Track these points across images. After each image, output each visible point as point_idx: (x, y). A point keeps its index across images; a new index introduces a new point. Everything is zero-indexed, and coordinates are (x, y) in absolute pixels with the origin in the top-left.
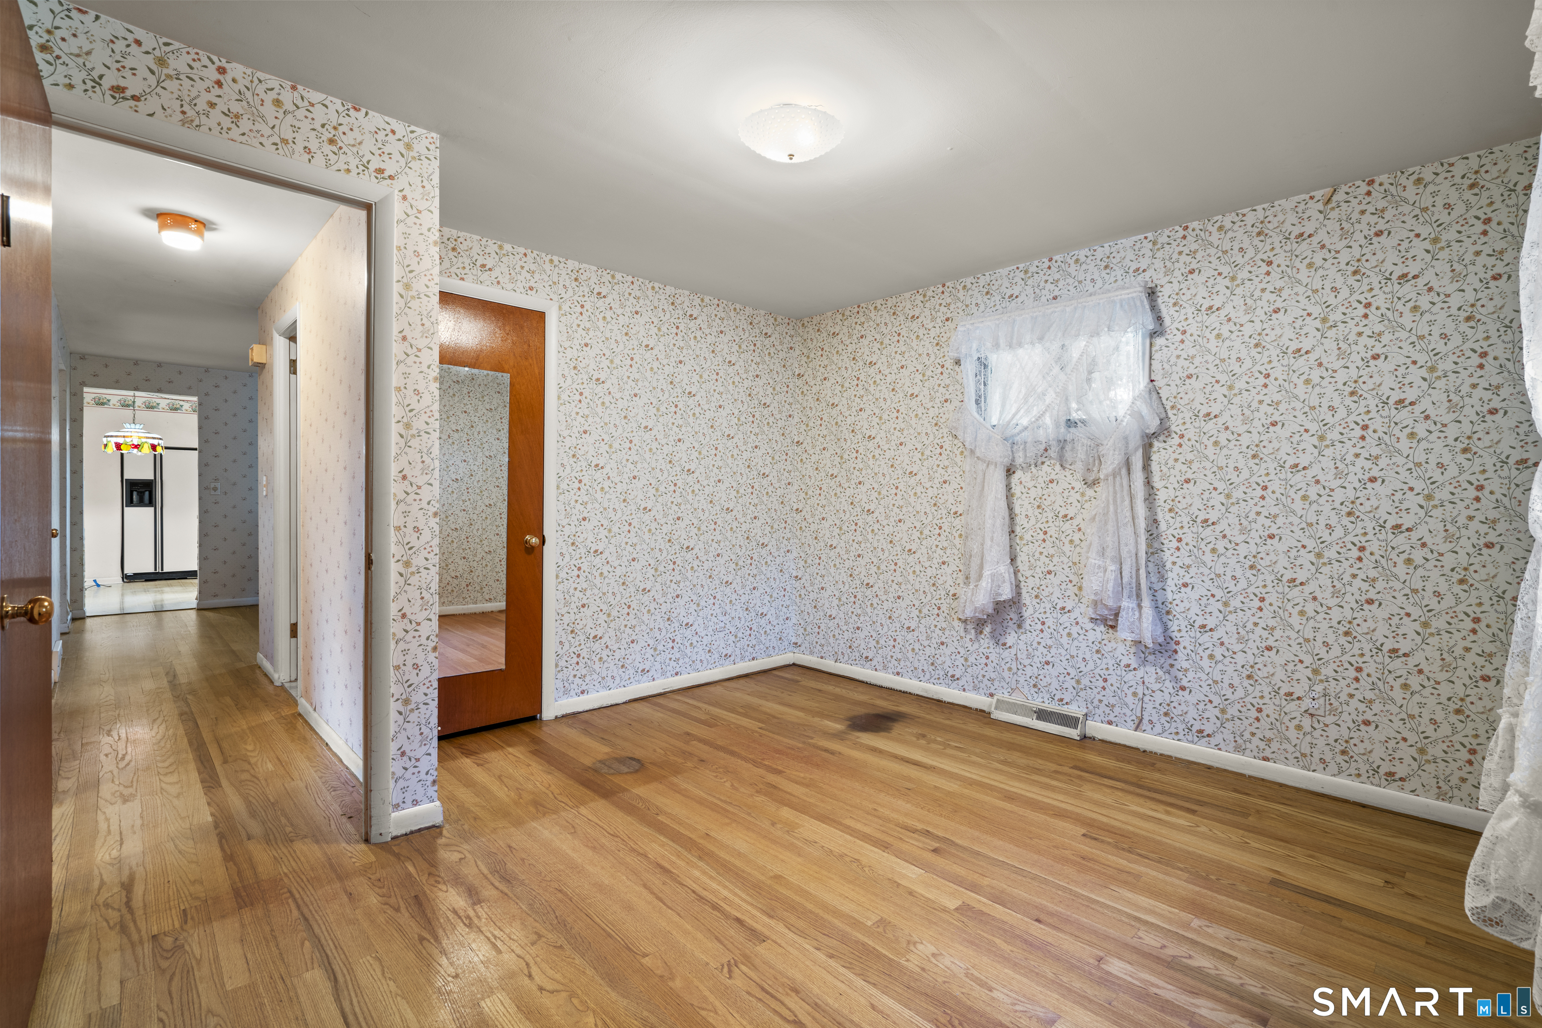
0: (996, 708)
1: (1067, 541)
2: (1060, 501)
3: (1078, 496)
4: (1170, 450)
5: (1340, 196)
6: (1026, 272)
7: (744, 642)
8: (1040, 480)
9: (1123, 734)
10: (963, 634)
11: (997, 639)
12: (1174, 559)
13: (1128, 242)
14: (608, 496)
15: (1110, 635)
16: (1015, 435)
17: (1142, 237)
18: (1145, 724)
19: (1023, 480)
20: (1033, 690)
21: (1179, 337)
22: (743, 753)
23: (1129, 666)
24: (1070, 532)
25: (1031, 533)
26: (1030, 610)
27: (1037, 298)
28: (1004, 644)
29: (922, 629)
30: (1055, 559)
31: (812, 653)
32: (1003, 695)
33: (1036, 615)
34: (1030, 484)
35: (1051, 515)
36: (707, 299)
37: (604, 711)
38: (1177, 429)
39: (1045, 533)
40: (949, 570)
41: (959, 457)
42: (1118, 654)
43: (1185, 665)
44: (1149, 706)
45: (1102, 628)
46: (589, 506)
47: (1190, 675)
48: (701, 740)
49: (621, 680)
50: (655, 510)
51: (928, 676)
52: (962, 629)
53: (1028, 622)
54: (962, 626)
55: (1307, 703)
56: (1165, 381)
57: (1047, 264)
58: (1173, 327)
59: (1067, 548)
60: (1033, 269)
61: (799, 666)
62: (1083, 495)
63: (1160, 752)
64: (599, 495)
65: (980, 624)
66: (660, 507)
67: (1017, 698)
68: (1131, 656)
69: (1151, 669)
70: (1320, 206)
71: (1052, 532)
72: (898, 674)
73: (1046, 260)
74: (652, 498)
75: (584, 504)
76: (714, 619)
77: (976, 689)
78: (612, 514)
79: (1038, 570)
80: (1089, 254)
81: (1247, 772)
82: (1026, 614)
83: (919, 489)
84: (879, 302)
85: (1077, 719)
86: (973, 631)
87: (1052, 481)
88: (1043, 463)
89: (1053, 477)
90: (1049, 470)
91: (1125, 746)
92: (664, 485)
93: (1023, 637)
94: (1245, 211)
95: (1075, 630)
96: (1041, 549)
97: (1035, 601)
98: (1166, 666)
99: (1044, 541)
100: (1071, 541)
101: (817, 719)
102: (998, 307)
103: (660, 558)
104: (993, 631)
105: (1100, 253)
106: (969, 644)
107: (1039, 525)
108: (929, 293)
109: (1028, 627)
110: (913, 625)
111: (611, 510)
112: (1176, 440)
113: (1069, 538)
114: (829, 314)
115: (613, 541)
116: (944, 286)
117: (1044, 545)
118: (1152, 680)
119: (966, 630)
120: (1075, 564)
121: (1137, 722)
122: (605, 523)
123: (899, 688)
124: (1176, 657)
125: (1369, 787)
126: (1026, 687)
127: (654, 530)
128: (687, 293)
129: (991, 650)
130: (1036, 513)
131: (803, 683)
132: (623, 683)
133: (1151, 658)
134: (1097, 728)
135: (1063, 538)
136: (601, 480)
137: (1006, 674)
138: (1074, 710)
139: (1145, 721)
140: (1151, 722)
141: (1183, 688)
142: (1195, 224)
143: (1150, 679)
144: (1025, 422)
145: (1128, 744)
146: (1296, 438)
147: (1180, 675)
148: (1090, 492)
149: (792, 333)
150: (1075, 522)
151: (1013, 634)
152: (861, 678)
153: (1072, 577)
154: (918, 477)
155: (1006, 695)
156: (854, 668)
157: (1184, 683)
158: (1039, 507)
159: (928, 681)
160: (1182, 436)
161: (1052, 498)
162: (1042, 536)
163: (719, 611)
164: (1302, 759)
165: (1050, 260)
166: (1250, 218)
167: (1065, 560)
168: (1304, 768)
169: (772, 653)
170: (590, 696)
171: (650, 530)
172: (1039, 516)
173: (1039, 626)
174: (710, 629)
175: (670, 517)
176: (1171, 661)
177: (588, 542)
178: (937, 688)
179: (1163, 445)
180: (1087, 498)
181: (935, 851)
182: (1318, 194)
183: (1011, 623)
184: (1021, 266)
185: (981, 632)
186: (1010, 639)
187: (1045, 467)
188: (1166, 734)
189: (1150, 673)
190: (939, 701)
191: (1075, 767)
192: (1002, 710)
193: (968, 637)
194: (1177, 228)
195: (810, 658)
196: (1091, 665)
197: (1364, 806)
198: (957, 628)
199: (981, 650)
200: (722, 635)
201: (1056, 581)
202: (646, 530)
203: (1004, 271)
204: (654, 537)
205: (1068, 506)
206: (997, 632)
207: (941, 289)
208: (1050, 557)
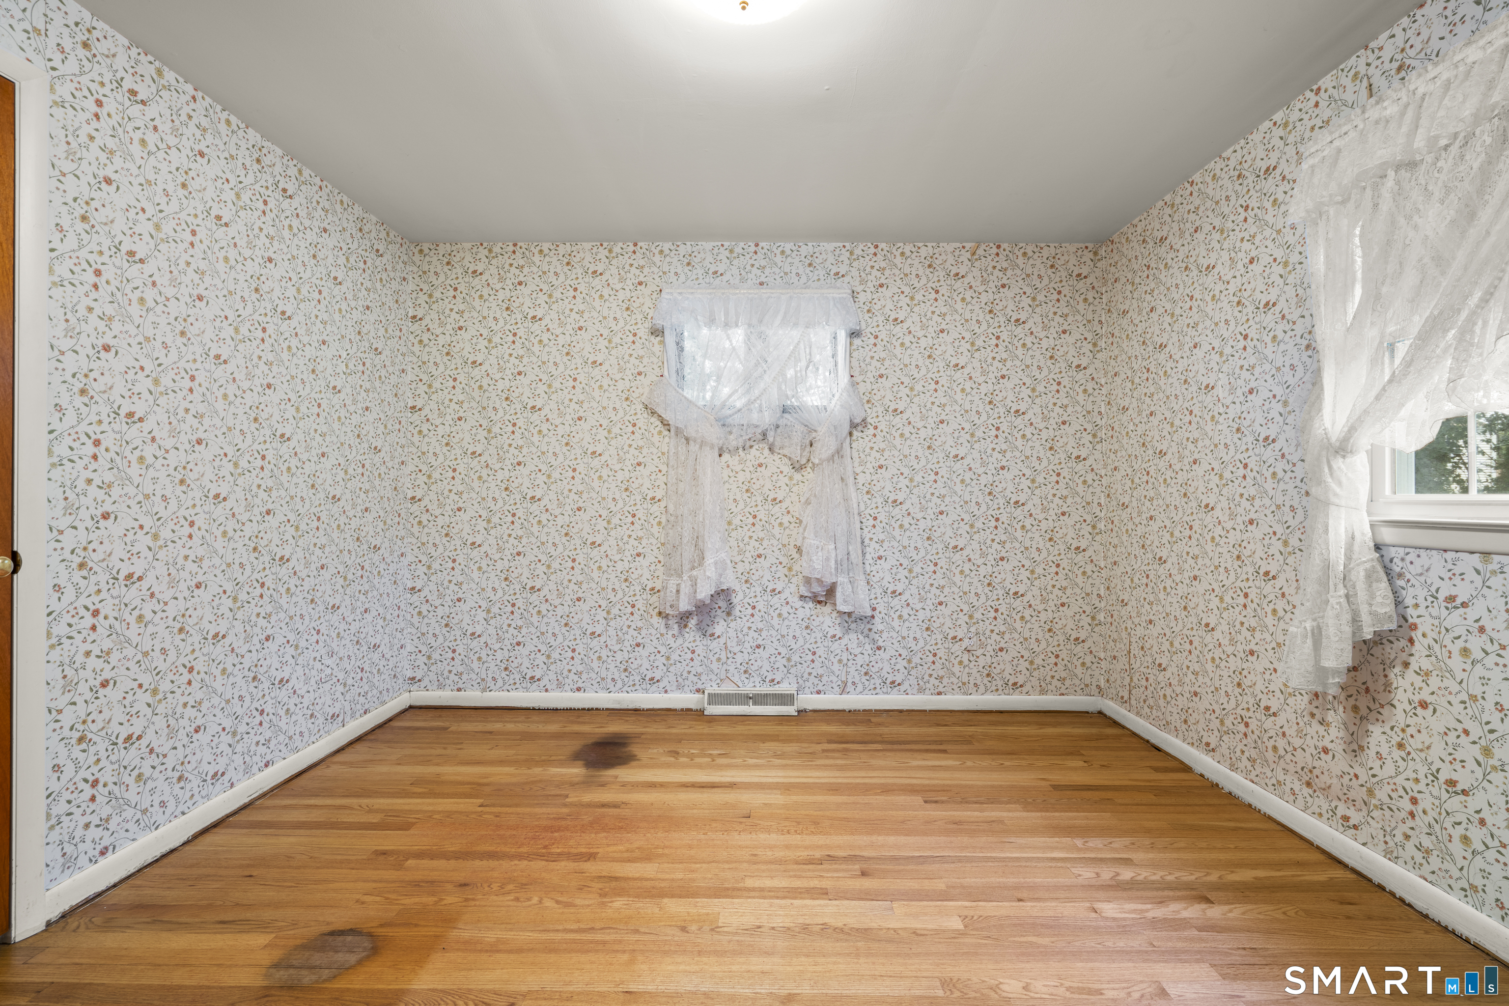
0: (709, 704)
1: (776, 524)
2: (769, 485)
3: (786, 480)
4: (867, 439)
5: (980, 252)
6: (731, 251)
7: (355, 691)
8: (748, 464)
9: (830, 700)
10: (664, 631)
11: (704, 631)
12: (870, 535)
13: (829, 246)
14: (151, 473)
15: (818, 610)
16: (727, 417)
17: (841, 245)
18: (850, 688)
19: (730, 463)
20: (744, 676)
21: (872, 341)
22: (506, 849)
23: (835, 636)
24: (779, 515)
25: (740, 517)
26: (740, 596)
27: (743, 280)
28: (712, 635)
29: (612, 632)
30: (765, 543)
31: (441, 687)
32: (712, 688)
33: (747, 600)
34: (738, 468)
35: (760, 498)
36: (306, 172)
37: (156, 870)
38: (872, 421)
39: (755, 517)
40: (645, 563)
41: (656, 437)
42: (825, 627)
43: (880, 627)
44: (852, 670)
45: (811, 605)
46: (116, 491)
47: (885, 635)
48: (420, 855)
49: (178, 802)
50: (232, 498)
51: (619, 684)
52: (663, 626)
53: (738, 608)
54: (662, 622)
55: (966, 643)
56: (862, 377)
57: (753, 248)
58: (867, 331)
59: (777, 531)
60: (738, 250)
61: (420, 708)
62: (791, 478)
63: (862, 708)
64: (134, 471)
65: (684, 618)
66: (240, 494)
67: (727, 688)
68: (837, 627)
69: (853, 636)
70: (968, 255)
71: (761, 515)
72: (579, 689)
73: (753, 245)
74: (229, 477)
75: (105, 487)
76: (318, 665)
77: (680, 688)
78: (159, 507)
79: (748, 554)
80: (794, 248)
81: (928, 708)
82: (735, 601)
83: (605, 472)
84: (545, 246)
85: (792, 696)
86: (676, 626)
87: (760, 465)
88: (751, 447)
89: (762, 460)
90: (758, 454)
91: (833, 711)
92: (247, 457)
93: (732, 625)
94: (920, 245)
95: (785, 610)
96: (750, 533)
97: (745, 586)
98: (866, 631)
99: (754, 524)
100: (781, 524)
101: (537, 770)
102: (700, 281)
103: (241, 579)
104: (700, 622)
105: (804, 250)
106: (671, 641)
107: (748, 509)
108: (616, 249)
109: (738, 614)
110: (599, 629)
111: (158, 499)
112: (872, 431)
113: (779, 521)
114: (469, 245)
115: (161, 555)
116: (635, 245)
117: (753, 529)
118: (854, 645)
119: (667, 626)
120: (784, 546)
121: (842, 686)
122: (147, 522)
123: (581, 706)
124: (873, 621)
125: (1004, 697)
126: (736, 675)
127: (231, 533)
128: (279, 152)
129: (698, 643)
130: (745, 497)
131: (453, 728)
132: (181, 808)
133: (853, 626)
134: (809, 700)
135: (772, 521)
136: (138, 442)
137: (715, 666)
138: (785, 688)
139: (849, 684)
140: (854, 683)
141: (879, 648)
142: (882, 245)
143: (853, 646)
144: (738, 404)
145: (835, 708)
146: (956, 434)
147: (877, 637)
148: (797, 476)
149: (405, 258)
150: (784, 505)
151: (722, 622)
152: (524, 705)
153: (782, 559)
154: (603, 458)
155: (715, 687)
156: (513, 694)
157: (880, 643)
158: (747, 491)
159: (621, 690)
160: (876, 428)
161: (761, 482)
162: (751, 520)
163: (323, 652)
164: (963, 687)
165: (757, 245)
166: (924, 252)
167: (775, 542)
168: (965, 694)
169: (386, 698)
170: (120, 853)
171: (225, 533)
172: (748, 500)
173: (750, 611)
174: (313, 681)
175: (256, 511)
176: (869, 626)
177: (114, 559)
178: (633, 696)
179: (860, 434)
180: (795, 482)
181: (864, 874)
182: (968, 245)
183: (719, 612)
184: (726, 244)
185: (686, 626)
186: (719, 629)
187: (753, 451)
188: (866, 691)
189: (852, 640)
190: (636, 710)
191: (830, 742)
192: (716, 704)
193: (670, 633)
194: (869, 245)
195: (440, 693)
196: (801, 642)
197: (1001, 712)
198: (656, 625)
199: (686, 644)
200: (327, 686)
201: (766, 564)
202: (218, 533)
203: (708, 245)
204: (232, 544)
205: (777, 490)
206: (704, 623)
207: (632, 248)
208: (760, 540)
